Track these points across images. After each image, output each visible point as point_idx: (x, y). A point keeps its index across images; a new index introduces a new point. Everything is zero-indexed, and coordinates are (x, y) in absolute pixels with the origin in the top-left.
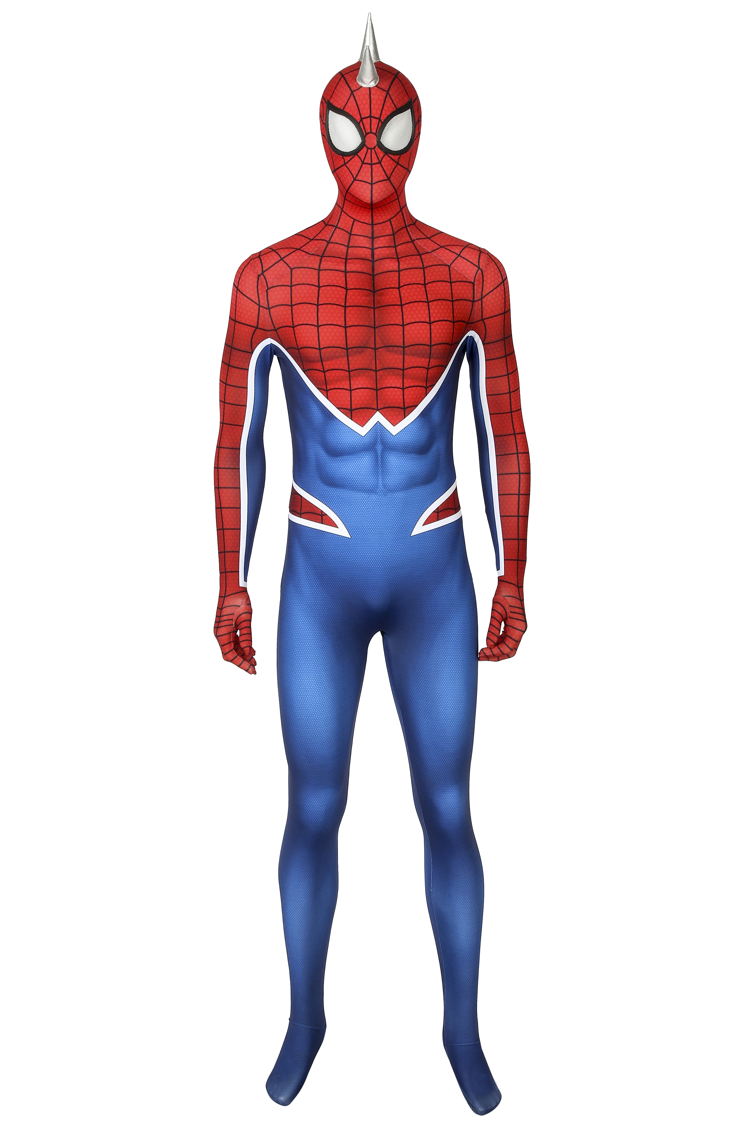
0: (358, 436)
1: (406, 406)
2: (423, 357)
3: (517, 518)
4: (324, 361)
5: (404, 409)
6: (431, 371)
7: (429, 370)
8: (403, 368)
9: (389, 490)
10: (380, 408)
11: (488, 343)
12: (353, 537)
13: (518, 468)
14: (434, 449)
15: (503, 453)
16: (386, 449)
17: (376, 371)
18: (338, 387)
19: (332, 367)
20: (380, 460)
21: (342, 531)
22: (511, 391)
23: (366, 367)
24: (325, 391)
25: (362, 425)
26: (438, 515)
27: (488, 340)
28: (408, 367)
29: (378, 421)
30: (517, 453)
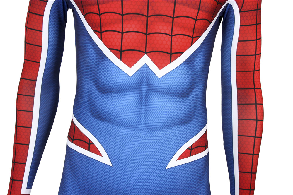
0: (126, 75)
1: (173, 52)
2: (193, 8)
3: (252, 155)
4: (101, 4)
5: (171, 54)
6: (198, 23)
7: (197, 22)
8: (173, 16)
9: (150, 128)
10: (148, 51)
11: (244, 11)
12: (114, 166)
13: (256, 116)
14: (193, 94)
15: (243, 103)
16: (151, 90)
17: (148, 16)
18: (111, 30)
19: (107, 11)
20: (144, 100)
21: (105, 159)
22: (257, 54)
23: (138, 12)
24: (100, 33)
25: (130, 66)
26: (191, 151)
27: (245, 8)
28: (178, 16)
29: (145, 64)
30: (256, 104)
